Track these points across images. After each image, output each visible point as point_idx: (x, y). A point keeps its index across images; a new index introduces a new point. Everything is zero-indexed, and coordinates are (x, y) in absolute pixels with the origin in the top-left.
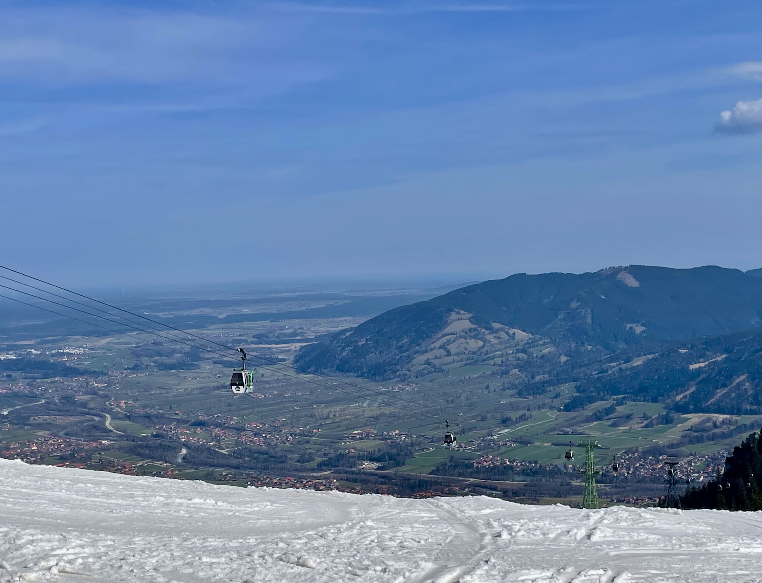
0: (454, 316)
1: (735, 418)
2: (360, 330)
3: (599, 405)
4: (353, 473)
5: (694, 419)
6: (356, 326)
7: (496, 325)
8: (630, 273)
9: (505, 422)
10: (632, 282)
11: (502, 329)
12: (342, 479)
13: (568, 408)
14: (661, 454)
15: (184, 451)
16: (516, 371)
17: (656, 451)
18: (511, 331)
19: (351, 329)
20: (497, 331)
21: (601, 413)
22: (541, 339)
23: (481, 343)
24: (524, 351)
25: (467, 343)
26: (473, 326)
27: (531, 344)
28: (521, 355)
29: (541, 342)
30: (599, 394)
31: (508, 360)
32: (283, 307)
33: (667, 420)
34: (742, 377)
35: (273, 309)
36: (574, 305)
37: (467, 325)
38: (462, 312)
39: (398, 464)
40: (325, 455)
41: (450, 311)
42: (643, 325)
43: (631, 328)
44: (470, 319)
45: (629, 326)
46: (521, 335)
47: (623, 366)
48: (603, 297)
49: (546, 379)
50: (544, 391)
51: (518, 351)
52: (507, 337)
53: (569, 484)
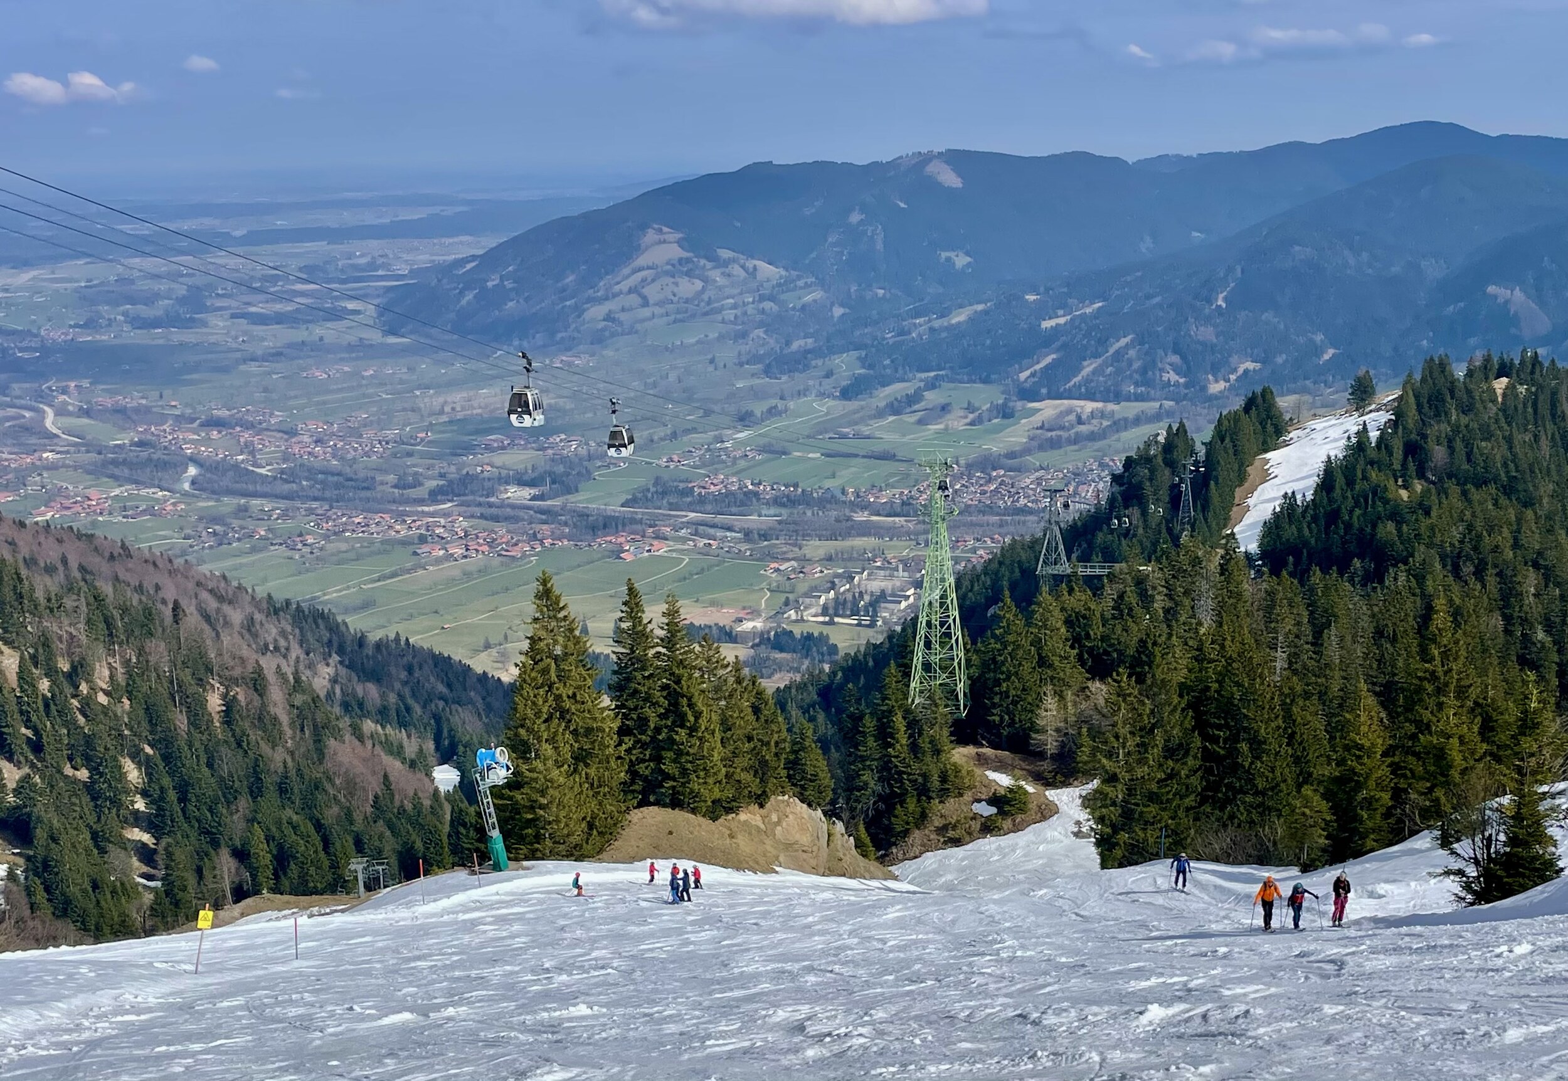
0: (651, 236)
1: (1111, 407)
2: (490, 260)
3: (897, 389)
4: (490, 505)
5: (1048, 409)
6: (481, 252)
7: (725, 254)
8: (947, 162)
9: (744, 419)
10: (950, 178)
11: (734, 260)
12: (472, 516)
13: (846, 394)
14: (994, 469)
15: (192, 471)
16: (760, 332)
17: (987, 464)
18: (750, 264)
19: (474, 258)
20: (726, 263)
21: (900, 402)
22: (799, 278)
23: (699, 284)
24: (772, 298)
25: (676, 284)
26: (685, 255)
27: (785, 285)
28: (768, 305)
29: (801, 283)
30: (896, 371)
31: (745, 313)
32: (349, 218)
33: (1006, 413)
34: (1123, 341)
35: (330, 219)
36: (855, 218)
37: (675, 252)
38: (665, 229)
39: (570, 490)
40: (442, 476)
41: (643, 227)
42: (967, 254)
43: (948, 259)
44: (679, 242)
45: (944, 255)
46: (768, 271)
47: (937, 324)
48: (902, 205)
49: (810, 346)
50: (807, 367)
51: (762, 298)
52: (743, 274)
53: (849, 519)
